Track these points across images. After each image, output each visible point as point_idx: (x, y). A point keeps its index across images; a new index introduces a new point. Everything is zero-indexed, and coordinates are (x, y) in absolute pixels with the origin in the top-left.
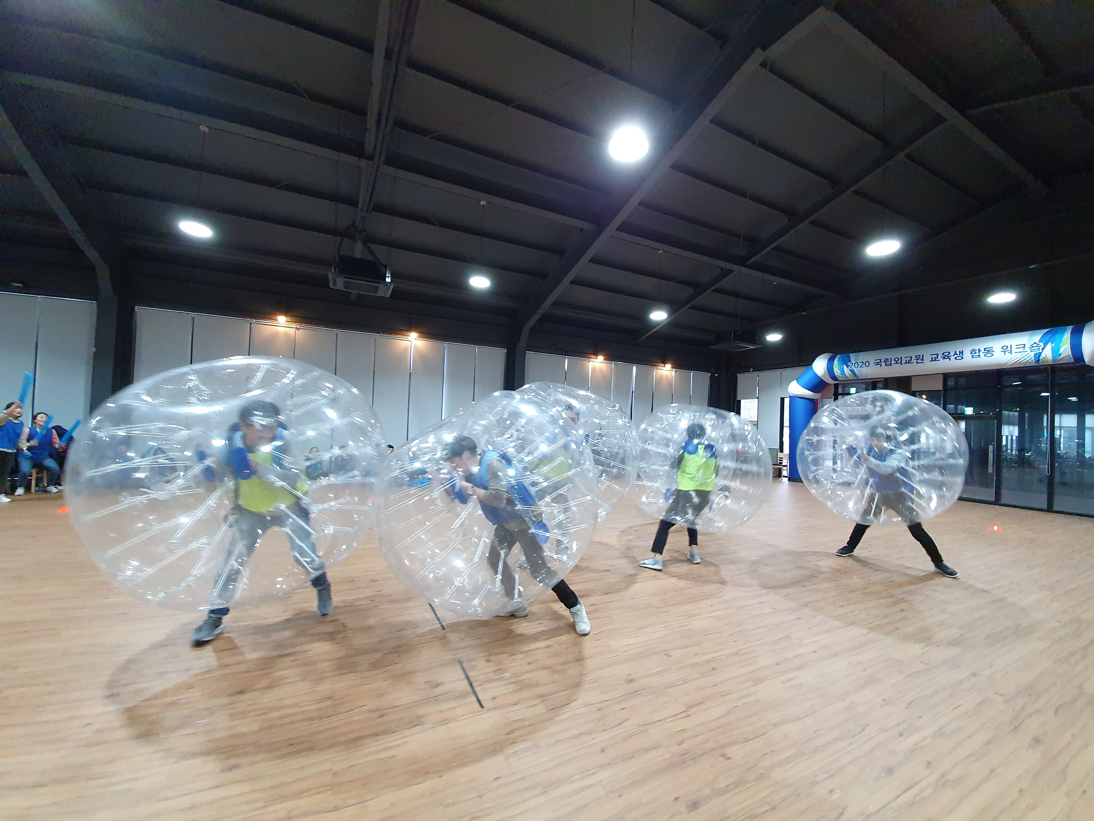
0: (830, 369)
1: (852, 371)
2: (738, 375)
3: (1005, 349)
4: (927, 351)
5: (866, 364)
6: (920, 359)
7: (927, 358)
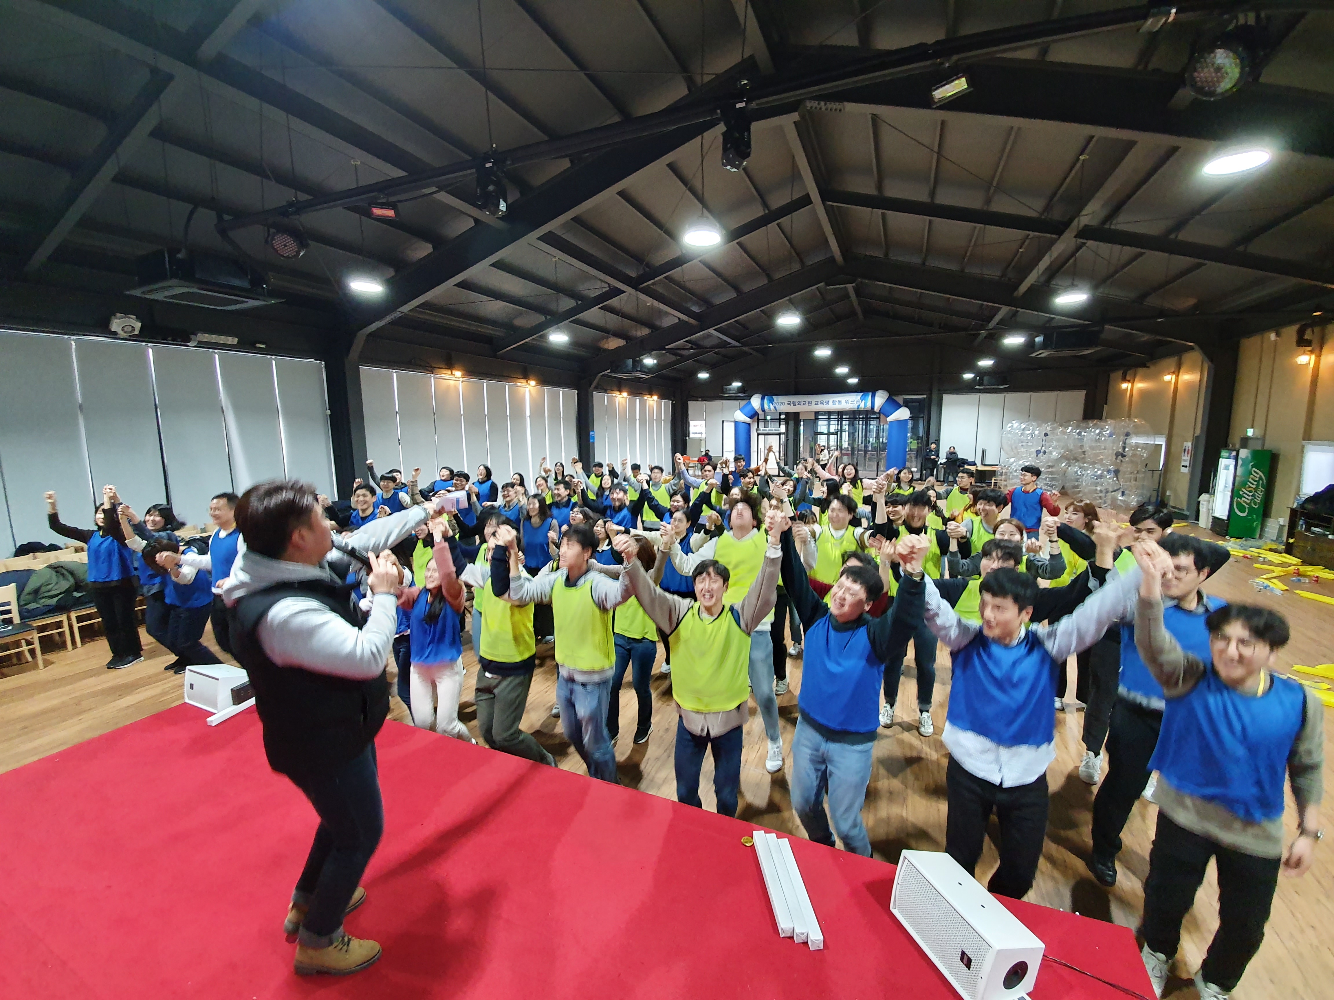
0: (762, 405)
1: (775, 407)
2: (689, 403)
3: (847, 402)
4: (814, 398)
5: (783, 403)
6: (810, 403)
7: (813, 403)
